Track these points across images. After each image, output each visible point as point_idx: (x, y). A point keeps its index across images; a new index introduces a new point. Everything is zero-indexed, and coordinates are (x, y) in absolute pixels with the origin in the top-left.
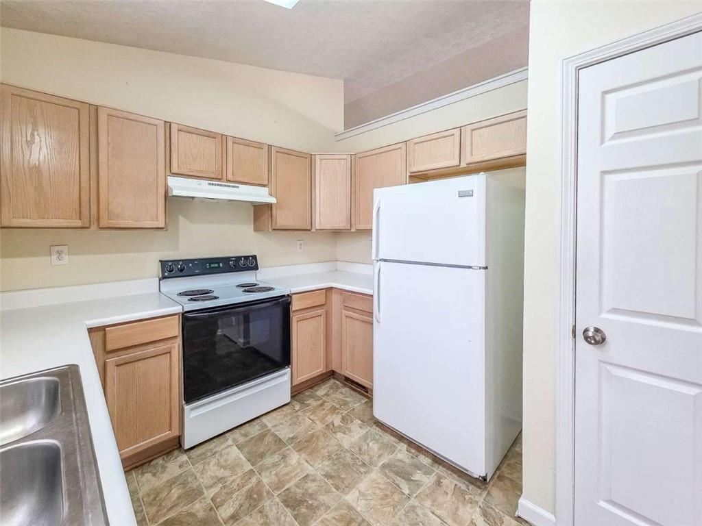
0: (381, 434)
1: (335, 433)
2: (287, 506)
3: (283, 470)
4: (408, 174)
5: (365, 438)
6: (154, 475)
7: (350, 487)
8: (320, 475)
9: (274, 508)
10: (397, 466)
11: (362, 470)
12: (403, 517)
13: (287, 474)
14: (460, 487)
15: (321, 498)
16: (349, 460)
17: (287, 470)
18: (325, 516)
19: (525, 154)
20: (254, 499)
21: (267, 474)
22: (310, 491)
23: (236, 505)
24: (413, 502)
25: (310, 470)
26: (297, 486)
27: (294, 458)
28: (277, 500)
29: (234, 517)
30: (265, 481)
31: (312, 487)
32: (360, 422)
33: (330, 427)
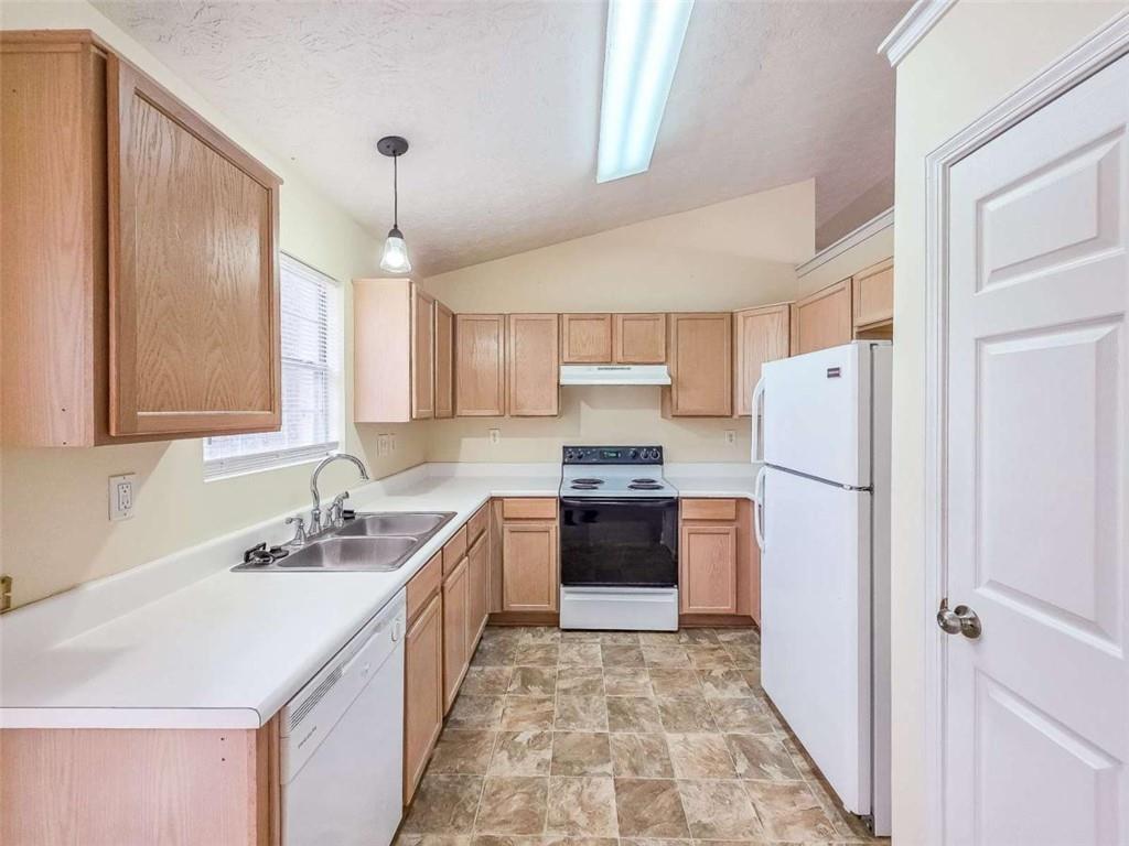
0: (763, 709)
1: (706, 681)
2: (609, 708)
3: (626, 682)
4: (855, 330)
5: (737, 703)
6: (534, 636)
7: (677, 730)
8: (656, 704)
9: (598, 704)
10: (753, 746)
11: (706, 725)
12: (713, 785)
13: (627, 687)
14: (823, 812)
15: (643, 720)
16: (698, 710)
17: (631, 684)
18: (635, 734)
19: (892, 319)
20: (588, 688)
21: (611, 678)
22: (638, 710)
23: (573, 685)
24: (740, 782)
25: (651, 695)
26: (629, 700)
27: (644, 679)
28: (605, 699)
29: (566, 691)
30: (606, 681)
31: (642, 708)
32: (746, 685)
33: (704, 674)
